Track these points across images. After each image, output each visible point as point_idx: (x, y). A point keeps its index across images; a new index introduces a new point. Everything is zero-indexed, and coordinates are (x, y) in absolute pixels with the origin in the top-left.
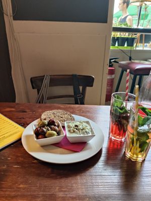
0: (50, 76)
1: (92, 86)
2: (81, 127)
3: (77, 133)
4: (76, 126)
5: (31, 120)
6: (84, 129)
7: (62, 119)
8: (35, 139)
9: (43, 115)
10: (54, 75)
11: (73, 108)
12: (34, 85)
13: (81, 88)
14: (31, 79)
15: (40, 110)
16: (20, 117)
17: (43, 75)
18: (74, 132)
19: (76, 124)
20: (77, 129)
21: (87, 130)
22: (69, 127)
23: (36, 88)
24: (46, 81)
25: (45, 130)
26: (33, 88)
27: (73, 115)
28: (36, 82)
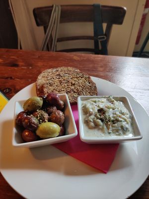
0: (61, 6)
1: (121, 23)
2: (110, 114)
3: (102, 130)
4: (101, 111)
5: (23, 81)
6: (118, 121)
7: (73, 87)
8: (15, 143)
9: (39, 77)
10: (67, 6)
11: (93, 62)
12: (38, 20)
13: (105, 25)
14: (34, 11)
15: (40, 64)
16: (6, 75)
17: (51, 5)
18: (96, 126)
19: (102, 106)
20: (102, 120)
21: (124, 124)
22: (86, 111)
23: (42, 25)
24: (56, 15)
25: (34, 120)
26: (38, 25)
27: (93, 79)
28: (41, 16)
